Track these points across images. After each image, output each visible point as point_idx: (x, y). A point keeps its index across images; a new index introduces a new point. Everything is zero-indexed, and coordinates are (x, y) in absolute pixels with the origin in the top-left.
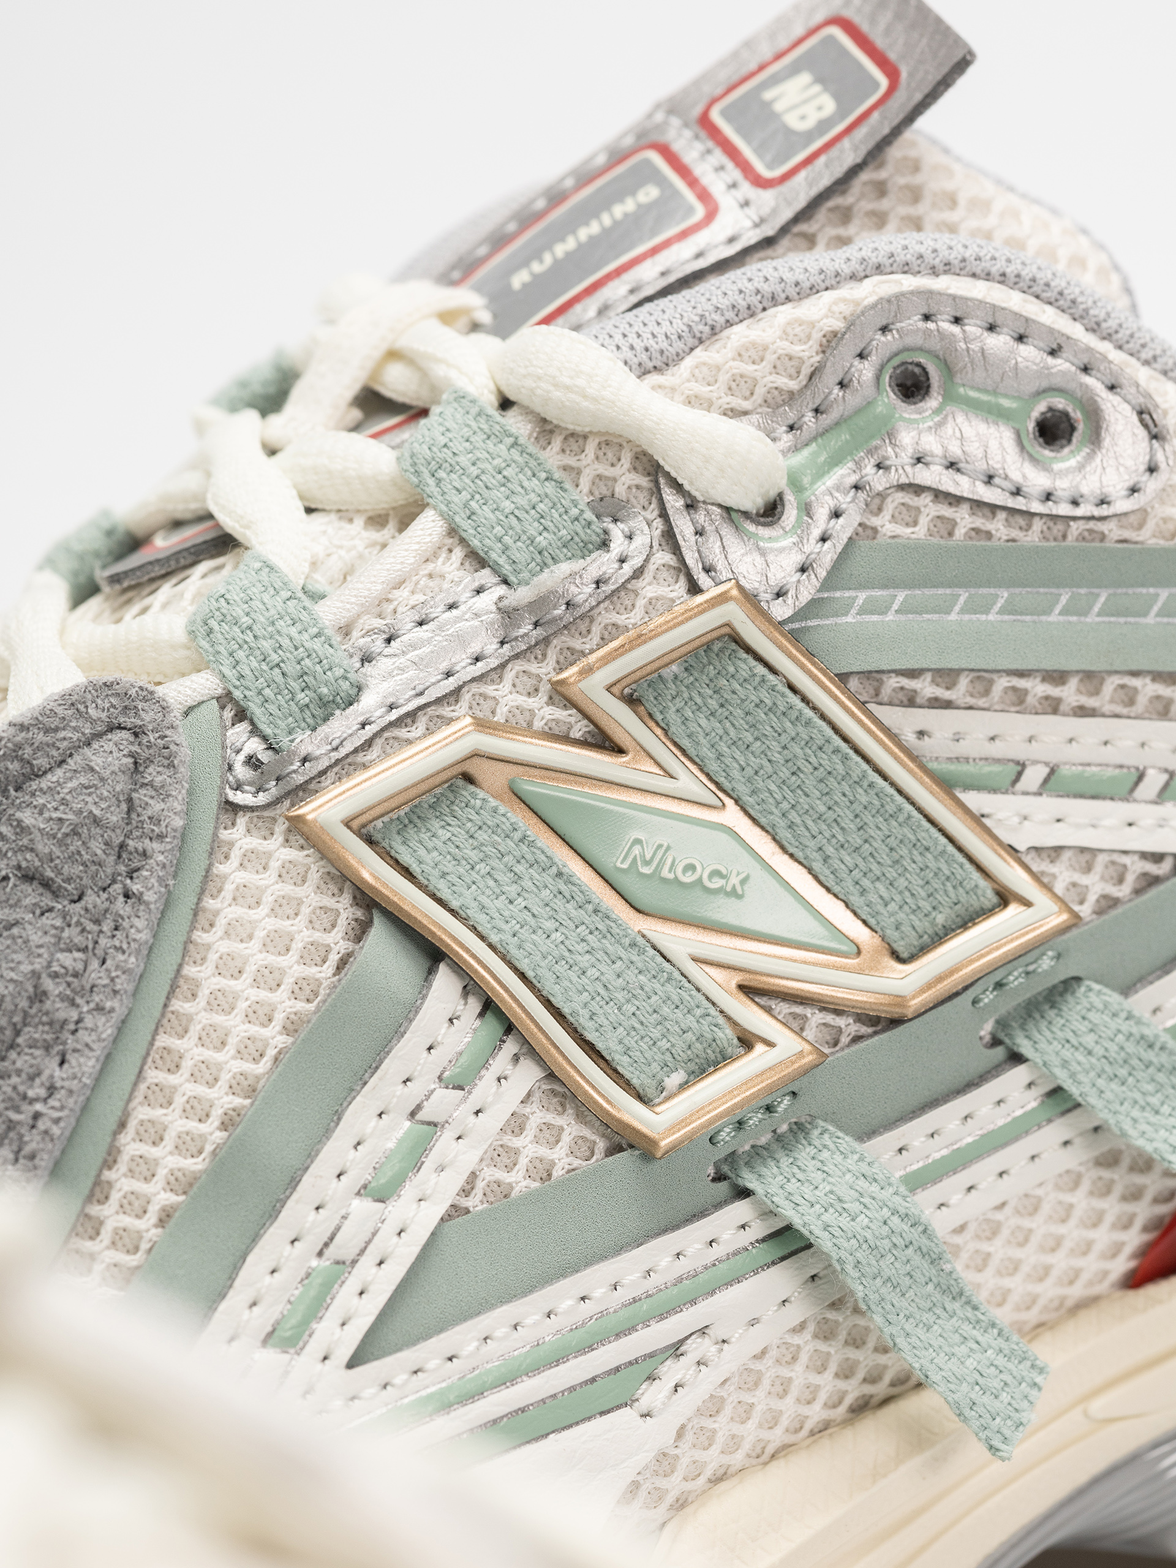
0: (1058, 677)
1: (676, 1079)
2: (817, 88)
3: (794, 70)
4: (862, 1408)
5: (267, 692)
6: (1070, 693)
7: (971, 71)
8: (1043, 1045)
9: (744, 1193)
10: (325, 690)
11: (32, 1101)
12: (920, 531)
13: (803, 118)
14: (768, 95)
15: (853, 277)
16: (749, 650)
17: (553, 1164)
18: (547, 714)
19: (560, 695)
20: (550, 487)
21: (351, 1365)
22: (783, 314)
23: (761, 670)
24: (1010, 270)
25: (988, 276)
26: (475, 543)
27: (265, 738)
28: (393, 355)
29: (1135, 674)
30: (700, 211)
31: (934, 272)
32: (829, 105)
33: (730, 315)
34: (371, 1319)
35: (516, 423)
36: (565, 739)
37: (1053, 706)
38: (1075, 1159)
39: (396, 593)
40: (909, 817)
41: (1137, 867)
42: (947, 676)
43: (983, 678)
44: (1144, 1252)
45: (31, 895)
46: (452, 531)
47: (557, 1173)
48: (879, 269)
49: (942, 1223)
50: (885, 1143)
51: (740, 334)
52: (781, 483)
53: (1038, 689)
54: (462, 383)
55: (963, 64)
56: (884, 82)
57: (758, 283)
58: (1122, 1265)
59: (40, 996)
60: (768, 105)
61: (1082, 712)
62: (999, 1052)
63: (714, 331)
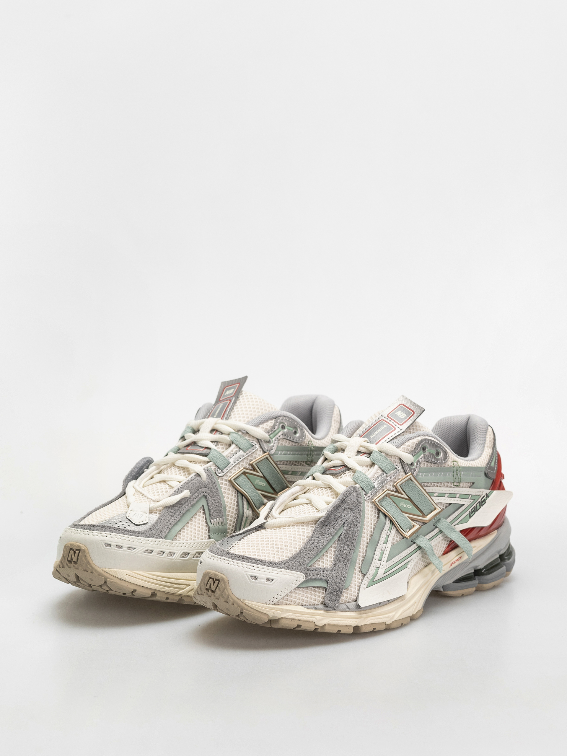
0: (438, 483)
1: (408, 530)
2: (402, 413)
3: (398, 410)
4: (426, 566)
5: (365, 487)
6: (439, 485)
7: (425, 411)
8: (439, 526)
9: (415, 543)
10: (371, 486)
11: (354, 533)
12: (425, 466)
13: (402, 416)
14: (396, 413)
15: (417, 437)
16: (412, 480)
17: (394, 543)
18: (392, 488)
19: (394, 486)
20: (389, 462)
21: (386, 562)
22: (411, 441)
23: (413, 483)
24: (432, 435)
25: (430, 436)
26: (382, 469)
27: (366, 492)
28: (361, 446)
29: (445, 482)
30: (393, 429)
31: (425, 436)
32: (405, 415)
33: (405, 441)
34: (387, 557)
35: (383, 454)
36: (393, 491)
37: (437, 486)
38: (442, 538)
39: (375, 475)
40: (426, 498)
41: (445, 505)
42: (428, 483)
43: (431, 483)
44: (445, 551)
45: (349, 510)
46: (379, 467)
47: (398, 541)
48: (420, 436)
49: (432, 545)
50: (426, 537)
51: (407, 444)
52: (413, 461)
53: (436, 484)
54: (375, 450)
55: (424, 410)
56: (412, 413)
57: (414, 435)
58: (442, 552)
59: (353, 522)
60: (397, 415)
61: (440, 487)
62: (435, 527)
63: (404, 443)
